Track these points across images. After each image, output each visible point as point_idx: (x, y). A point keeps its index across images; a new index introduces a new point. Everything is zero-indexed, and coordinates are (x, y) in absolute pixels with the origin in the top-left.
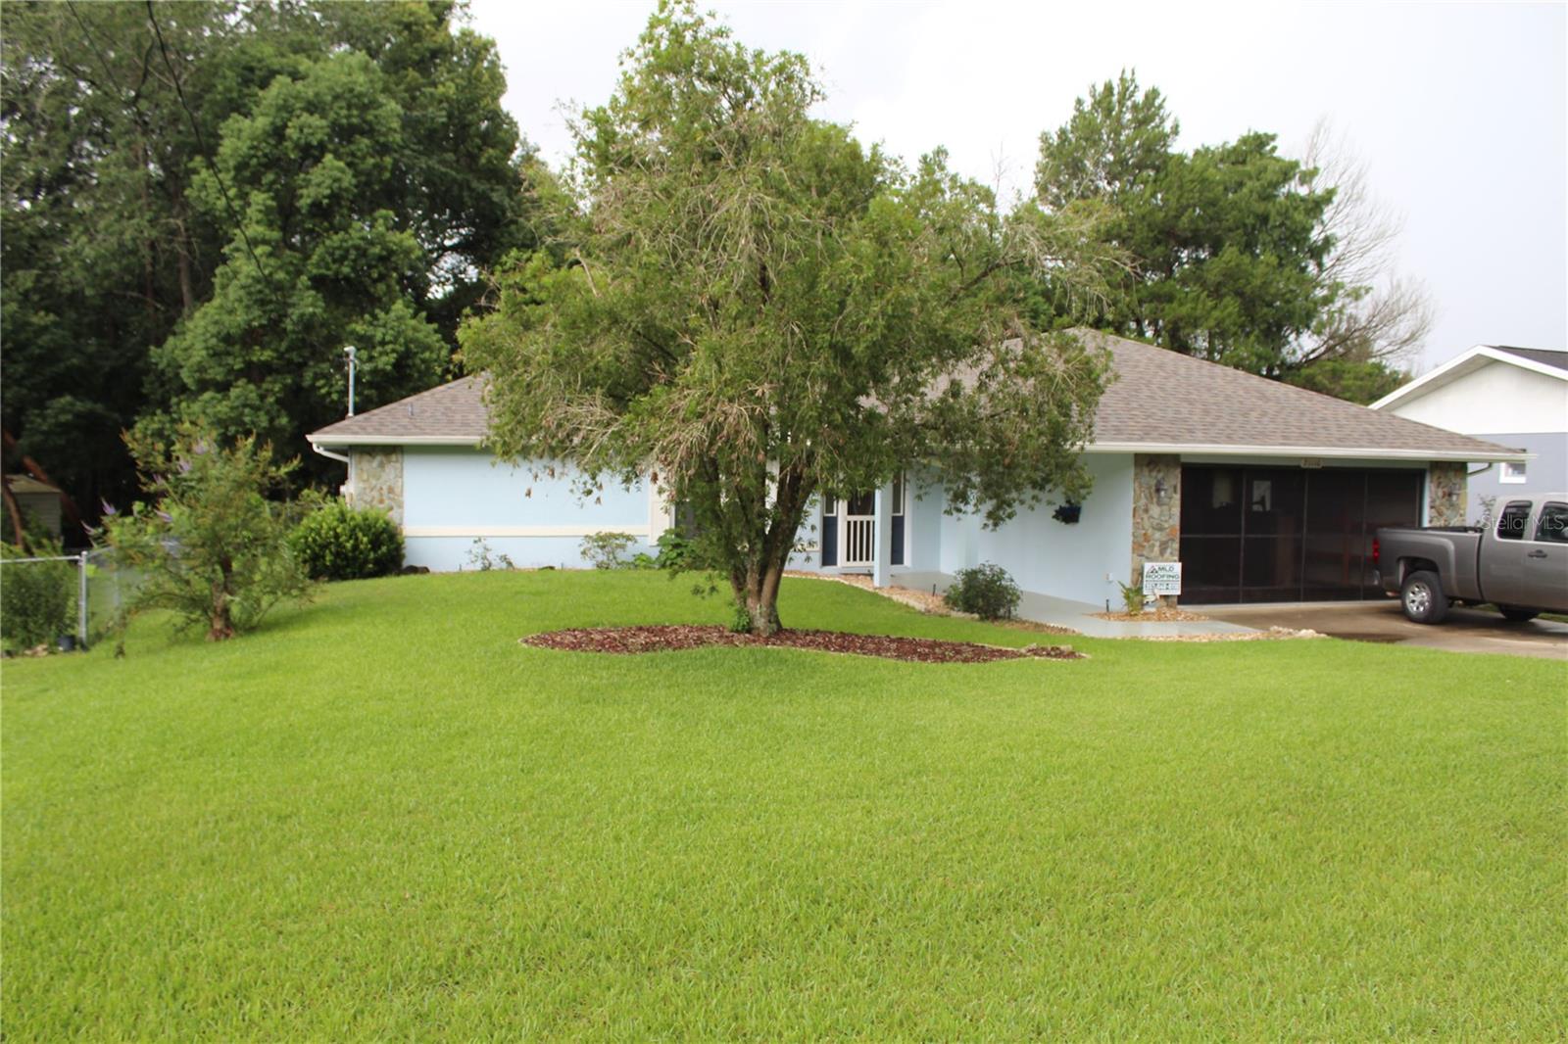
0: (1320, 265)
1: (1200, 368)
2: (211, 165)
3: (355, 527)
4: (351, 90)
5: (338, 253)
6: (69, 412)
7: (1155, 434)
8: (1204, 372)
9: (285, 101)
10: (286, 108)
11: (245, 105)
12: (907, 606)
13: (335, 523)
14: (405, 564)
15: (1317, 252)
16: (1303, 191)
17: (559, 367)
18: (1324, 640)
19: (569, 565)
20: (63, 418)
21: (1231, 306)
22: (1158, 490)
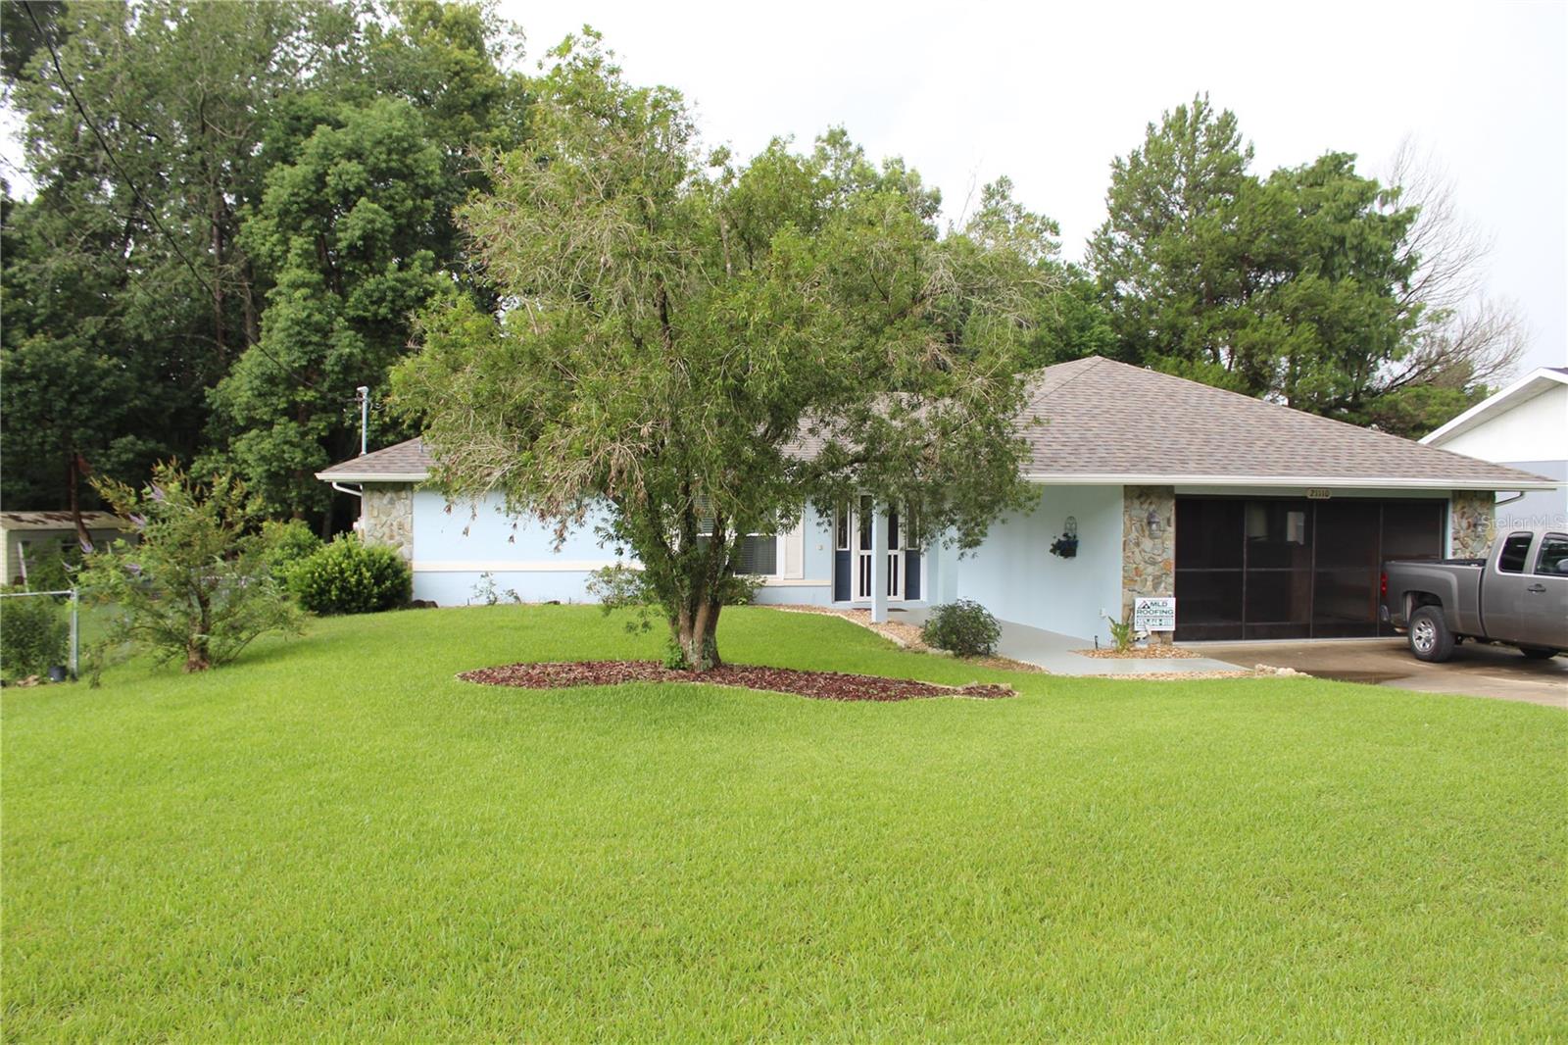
0: (1405, 287)
1: (1214, 396)
2: (256, 212)
3: (360, 562)
4: (390, 136)
5: (376, 295)
6: (131, 451)
7: (1143, 466)
8: (1218, 400)
9: (326, 149)
10: (326, 156)
11: (291, 154)
12: (891, 642)
13: (341, 559)
14: (415, 597)
15: (1402, 273)
16: (1388, 211)
17: (481, 408)
18: (1303, 679)
19: (576, 600)
20: (124, 457)
21: (1307, 332)
22: (1150, 523)
